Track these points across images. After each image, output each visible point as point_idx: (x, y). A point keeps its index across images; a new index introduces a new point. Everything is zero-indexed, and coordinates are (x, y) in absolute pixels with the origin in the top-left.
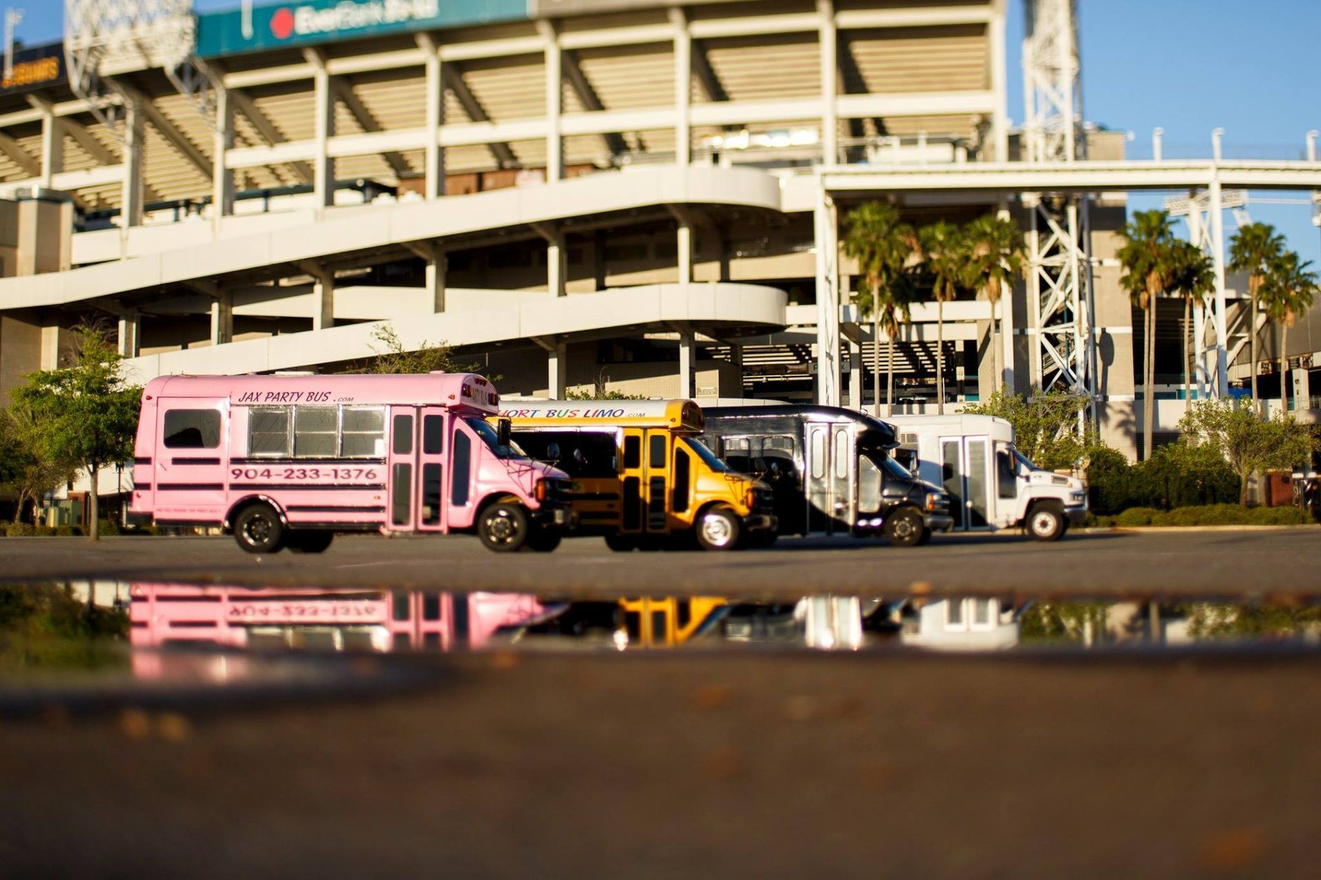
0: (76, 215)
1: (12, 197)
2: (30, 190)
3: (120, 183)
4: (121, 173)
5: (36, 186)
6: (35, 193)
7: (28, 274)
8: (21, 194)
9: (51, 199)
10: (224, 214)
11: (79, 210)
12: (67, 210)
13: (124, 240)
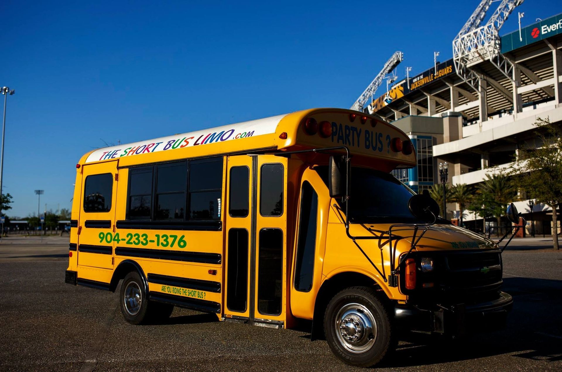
0: (463, 120)
1: (441, 116)
2: (447, 113)
3: (478, 106)
4: (478, 103)
5: (448, 112)
6: (448, 114)
7: (448, 142)
8: (443, 115)
9: (455, 115)
10: (518, 112)
11: (465, 119)
12: (460, 119)
13: (481, 127)
